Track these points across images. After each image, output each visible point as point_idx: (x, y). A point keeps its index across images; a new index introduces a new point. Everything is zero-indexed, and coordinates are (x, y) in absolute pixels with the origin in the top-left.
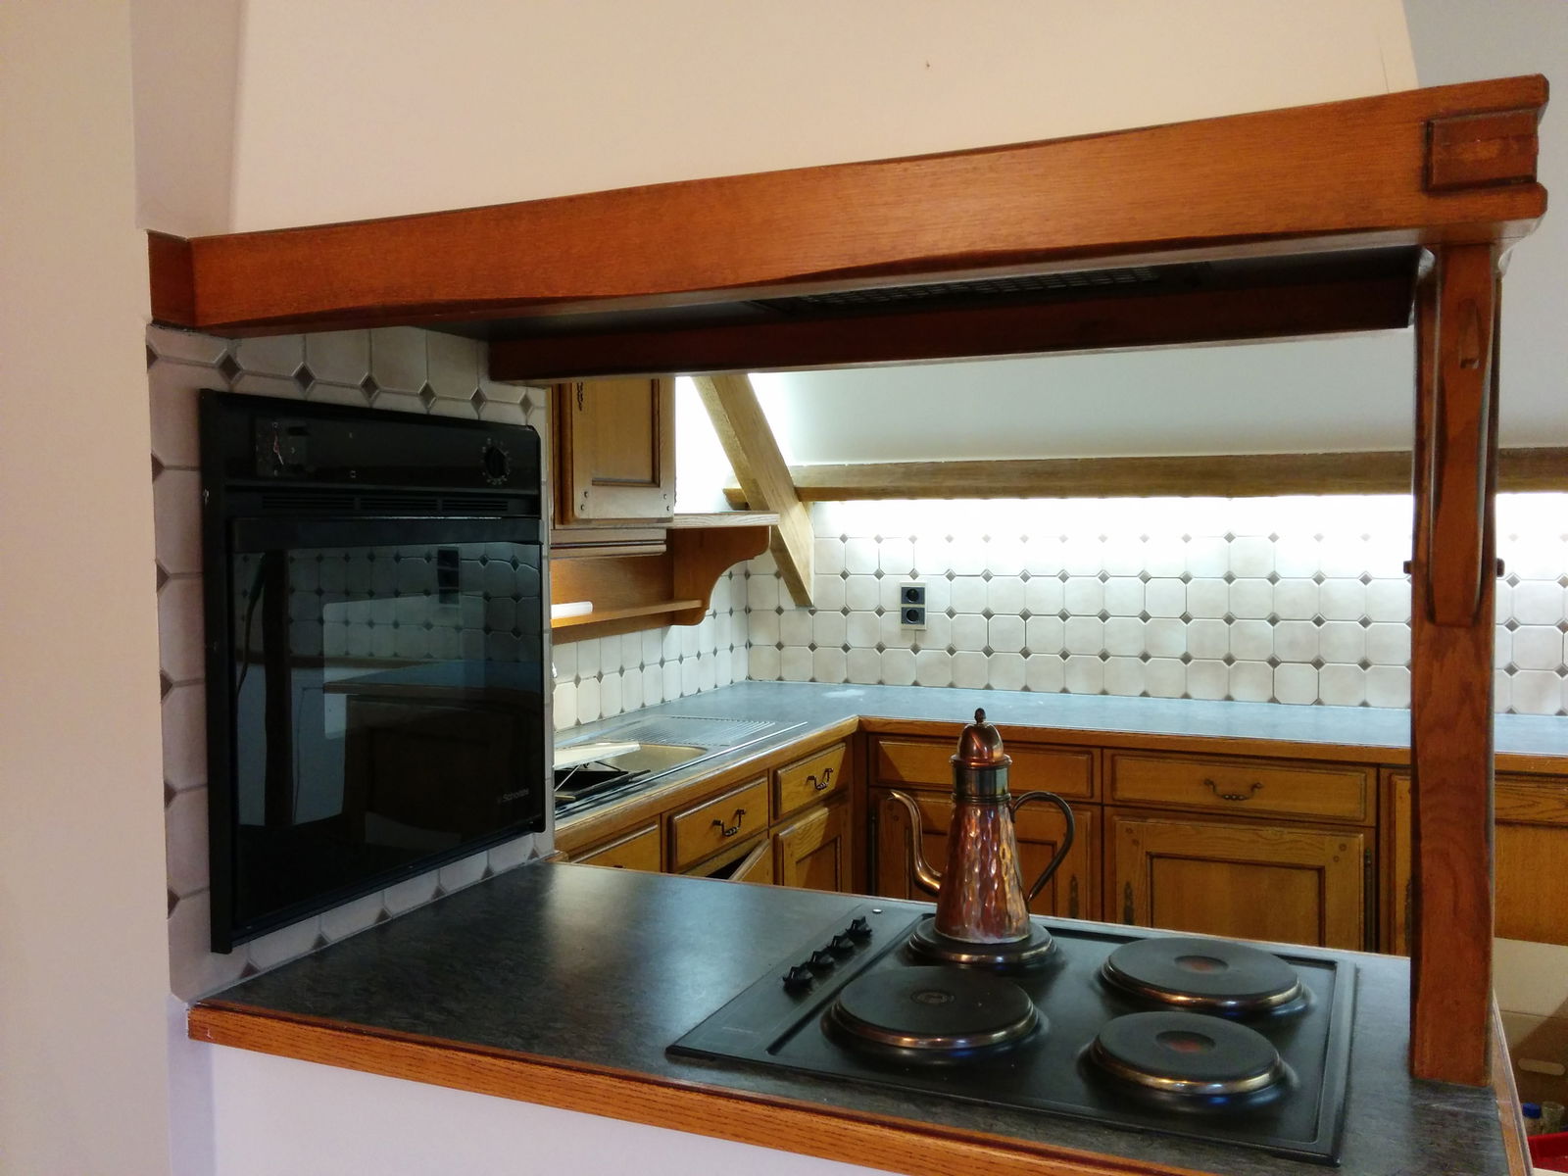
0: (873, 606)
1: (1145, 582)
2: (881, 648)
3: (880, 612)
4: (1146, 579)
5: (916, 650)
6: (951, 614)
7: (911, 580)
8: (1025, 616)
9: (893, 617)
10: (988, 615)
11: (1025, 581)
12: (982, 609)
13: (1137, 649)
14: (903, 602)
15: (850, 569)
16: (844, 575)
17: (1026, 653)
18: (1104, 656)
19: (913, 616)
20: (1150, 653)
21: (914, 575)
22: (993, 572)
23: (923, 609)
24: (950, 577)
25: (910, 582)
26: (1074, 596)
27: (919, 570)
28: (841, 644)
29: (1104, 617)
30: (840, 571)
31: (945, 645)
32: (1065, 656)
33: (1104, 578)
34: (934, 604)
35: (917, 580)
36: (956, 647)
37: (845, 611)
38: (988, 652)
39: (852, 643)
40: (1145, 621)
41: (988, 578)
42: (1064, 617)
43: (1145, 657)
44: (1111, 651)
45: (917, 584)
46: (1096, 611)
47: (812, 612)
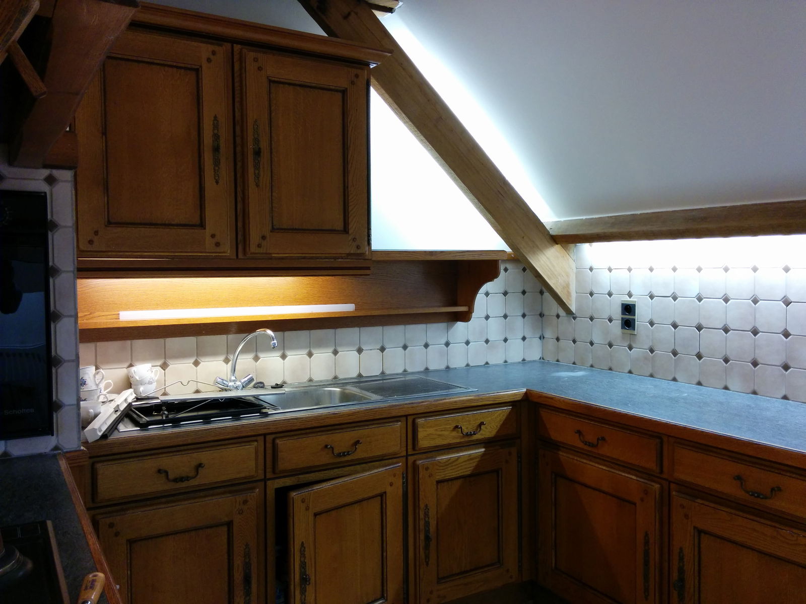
0: (606, 316)
1: (787, 306)
2: (611, 345)
3: (610, 320)
4: (787, 303)
5: (630, 348)
6: (652, 324)
7: (629, 299)
8: (699, 328)
9: (617, 323)
10: (675, 326)
11: (700, 301)
12: (671, 321)
13: (779, 360)
14: (623, 313)
15: (595, 291)
16: (591, 294)
17: (699, 356)
18: (755, 364)
19: (628, 324)
20: (791, 364)
21: (630, 295)
22: (678, 294)
23: (634, 320)
24: (652, 297)
25: (627, 300)
26: (734, 315)
27: (633, 292)
28: (589, 340)
29: (755, 332)
30: (589, 291)
31: (647, 346)
32: (726, 360)
33: (755, 301)
34: (642, 316)
35: (631, 299)
36: (655, 348)
37: (592, 319)
38: (675, 353)
39: (595, 341)
40: (787, 338)
41: (675, 298)
42: (726, 330)
43: (786, 367)
44: (760, 360)
45: (632, 301)
46: (749, 327)
47: (574, 318)
